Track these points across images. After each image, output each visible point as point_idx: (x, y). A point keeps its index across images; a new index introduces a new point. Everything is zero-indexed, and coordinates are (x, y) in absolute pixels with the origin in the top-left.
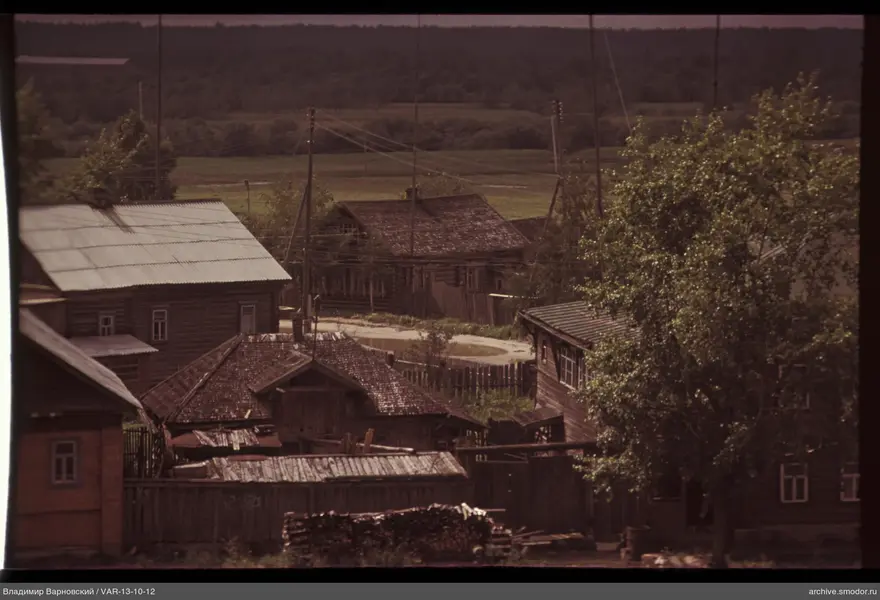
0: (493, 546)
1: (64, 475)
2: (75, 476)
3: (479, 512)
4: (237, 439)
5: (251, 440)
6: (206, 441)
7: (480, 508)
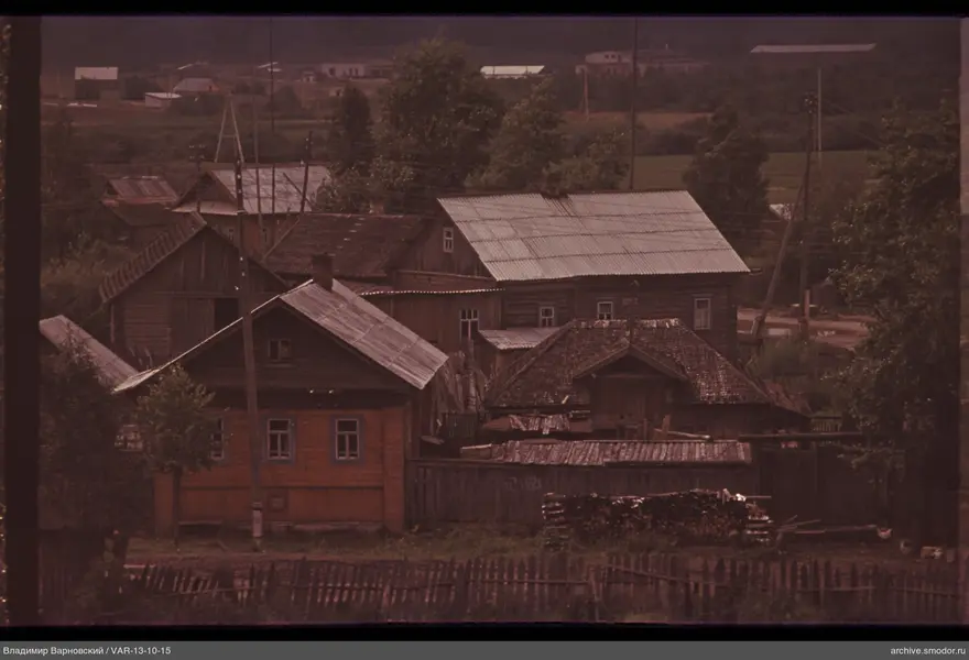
0: (749, 532)
1: (347, 452)
2: (358, 452)
3: (740, 497)
4: (549, 423)
5: (563, 426)
6: (517, 425)
7: (742, 494)
